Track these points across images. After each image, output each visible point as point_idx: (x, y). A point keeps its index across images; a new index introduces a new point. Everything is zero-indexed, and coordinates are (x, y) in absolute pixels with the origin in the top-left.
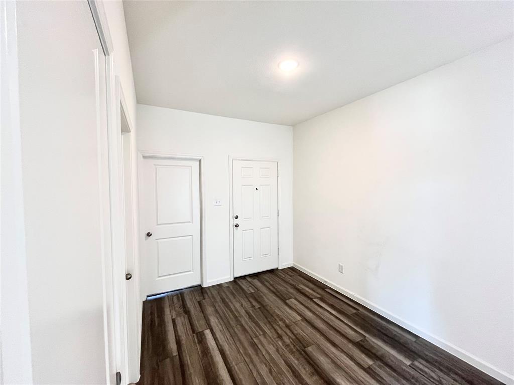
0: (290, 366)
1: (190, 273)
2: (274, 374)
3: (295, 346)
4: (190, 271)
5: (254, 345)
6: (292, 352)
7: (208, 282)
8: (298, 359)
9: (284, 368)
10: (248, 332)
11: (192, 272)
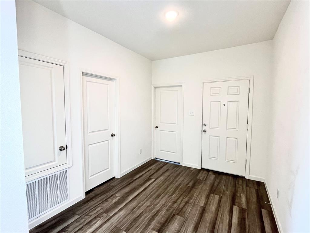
0: (158, 212)
1: (175, 154)
2: (148, 208)
3: (174, 210)
4: (175, 153)
5: (159, 196)
6: (168, 210)
7: (183, 163)
8: (165, 214)
9: (155, 211)
10: (166, 190)
11: (176, 154)
